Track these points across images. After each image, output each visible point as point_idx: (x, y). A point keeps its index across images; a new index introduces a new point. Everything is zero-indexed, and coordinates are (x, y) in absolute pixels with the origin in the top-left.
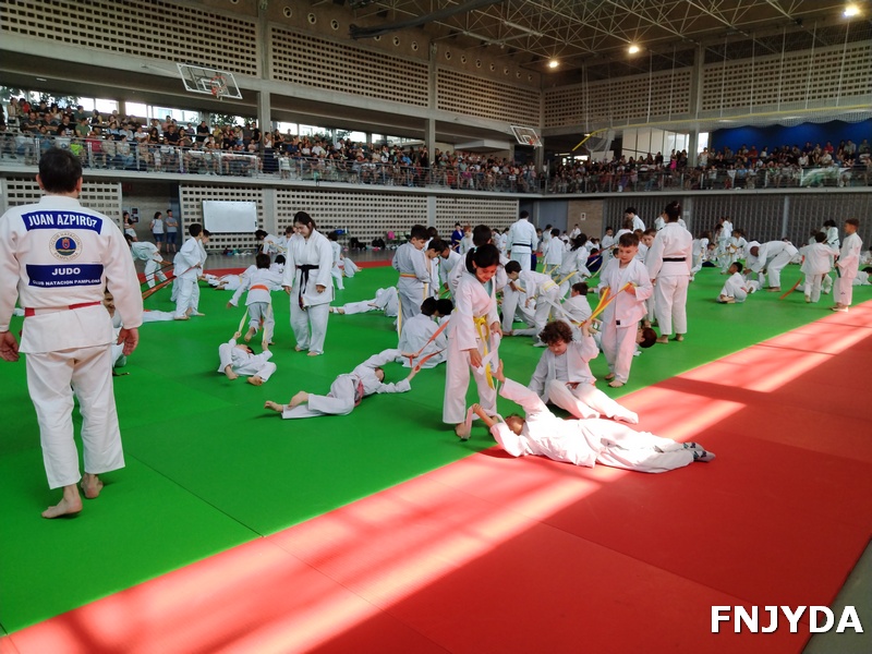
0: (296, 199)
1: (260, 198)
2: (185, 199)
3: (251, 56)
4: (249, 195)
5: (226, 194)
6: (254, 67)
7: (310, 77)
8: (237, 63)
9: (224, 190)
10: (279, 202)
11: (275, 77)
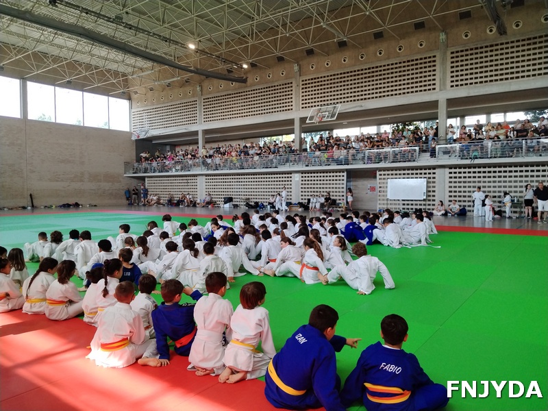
0: (467, 175)
1: (434, 176)
2: (380, 179)
3: (432, 78)
4: (425, 174)
5: (408, 174)
6: (434, 84)
7: (486, 77)
8: (421, 86)
9: (406, 172)
10: (451, 178)
11: (452, 86)
